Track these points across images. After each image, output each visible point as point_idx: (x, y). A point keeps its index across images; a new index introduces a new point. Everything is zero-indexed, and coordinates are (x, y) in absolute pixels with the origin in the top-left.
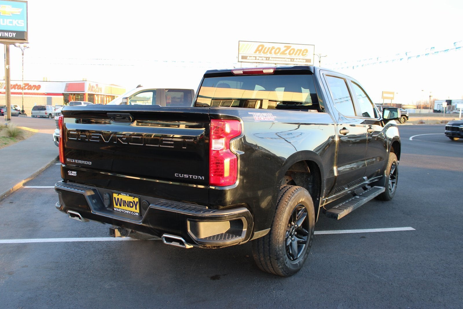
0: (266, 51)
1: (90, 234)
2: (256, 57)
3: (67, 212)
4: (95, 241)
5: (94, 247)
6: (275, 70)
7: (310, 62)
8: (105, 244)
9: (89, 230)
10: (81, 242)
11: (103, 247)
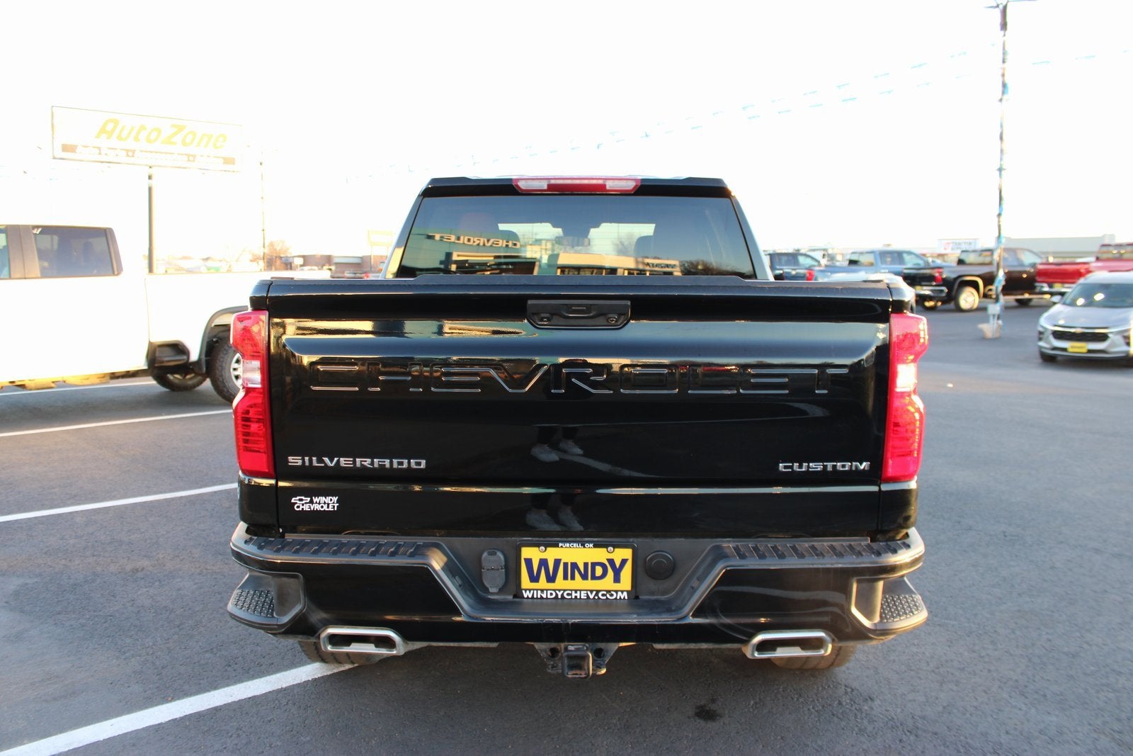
0: (124, 135)
1: (188, 682)
2: (99, 148)
3: (319, 635)
4: (240, 700)
5: (270, 721)
6: (640, 184)
7: (234, 163)
8: (284, 702)
9: (160, 668)
10: (204, 716)
11: (295, 713)
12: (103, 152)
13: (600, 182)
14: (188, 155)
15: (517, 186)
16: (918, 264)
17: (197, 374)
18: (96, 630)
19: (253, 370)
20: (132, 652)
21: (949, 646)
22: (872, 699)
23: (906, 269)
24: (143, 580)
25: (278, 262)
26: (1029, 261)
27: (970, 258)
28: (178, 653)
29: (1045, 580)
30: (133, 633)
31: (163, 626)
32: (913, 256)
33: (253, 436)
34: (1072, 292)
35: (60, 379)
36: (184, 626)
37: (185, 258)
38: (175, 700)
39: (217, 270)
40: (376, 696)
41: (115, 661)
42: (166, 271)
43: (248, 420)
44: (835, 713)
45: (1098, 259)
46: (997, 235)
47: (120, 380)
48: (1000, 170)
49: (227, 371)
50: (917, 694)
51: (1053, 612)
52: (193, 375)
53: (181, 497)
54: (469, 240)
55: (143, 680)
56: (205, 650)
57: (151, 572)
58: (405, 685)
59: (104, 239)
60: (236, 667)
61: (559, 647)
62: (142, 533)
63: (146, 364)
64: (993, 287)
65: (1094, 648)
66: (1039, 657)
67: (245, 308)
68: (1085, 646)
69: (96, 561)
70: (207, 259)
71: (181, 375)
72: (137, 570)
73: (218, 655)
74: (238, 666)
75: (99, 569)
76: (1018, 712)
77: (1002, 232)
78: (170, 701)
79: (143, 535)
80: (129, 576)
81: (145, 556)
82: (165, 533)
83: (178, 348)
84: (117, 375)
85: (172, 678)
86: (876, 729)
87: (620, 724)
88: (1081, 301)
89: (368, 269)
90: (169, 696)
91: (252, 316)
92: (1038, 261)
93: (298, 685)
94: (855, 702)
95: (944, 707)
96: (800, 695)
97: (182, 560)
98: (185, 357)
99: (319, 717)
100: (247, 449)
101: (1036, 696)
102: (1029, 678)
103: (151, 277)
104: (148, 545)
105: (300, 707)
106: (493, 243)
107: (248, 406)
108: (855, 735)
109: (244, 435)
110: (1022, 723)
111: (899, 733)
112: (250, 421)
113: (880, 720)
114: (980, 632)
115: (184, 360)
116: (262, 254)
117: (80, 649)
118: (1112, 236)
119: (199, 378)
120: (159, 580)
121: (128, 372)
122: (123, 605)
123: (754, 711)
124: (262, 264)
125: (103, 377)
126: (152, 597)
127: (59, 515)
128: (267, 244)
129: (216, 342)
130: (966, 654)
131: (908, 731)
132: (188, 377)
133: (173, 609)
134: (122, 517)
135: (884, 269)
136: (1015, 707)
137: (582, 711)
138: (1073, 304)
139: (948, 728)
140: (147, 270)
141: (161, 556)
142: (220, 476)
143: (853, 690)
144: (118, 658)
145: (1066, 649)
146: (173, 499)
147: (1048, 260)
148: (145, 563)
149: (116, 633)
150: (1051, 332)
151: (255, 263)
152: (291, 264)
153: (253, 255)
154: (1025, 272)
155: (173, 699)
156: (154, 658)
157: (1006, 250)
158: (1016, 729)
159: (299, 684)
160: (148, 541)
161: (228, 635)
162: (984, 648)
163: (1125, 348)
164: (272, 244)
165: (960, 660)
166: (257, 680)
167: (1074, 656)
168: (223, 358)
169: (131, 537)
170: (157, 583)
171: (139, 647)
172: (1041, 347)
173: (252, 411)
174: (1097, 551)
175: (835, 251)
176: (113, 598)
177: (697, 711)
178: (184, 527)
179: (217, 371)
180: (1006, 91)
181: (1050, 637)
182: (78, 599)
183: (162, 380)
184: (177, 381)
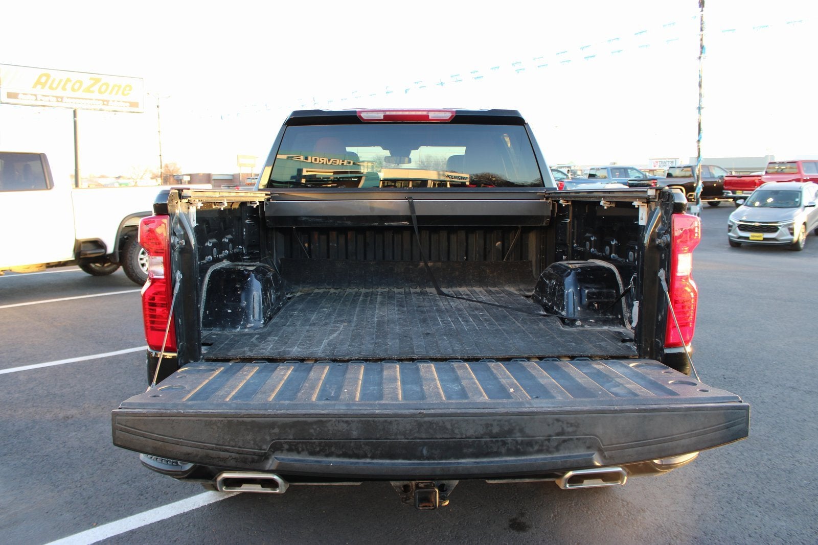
0: (54, 86)
1: (109, 510)
2: (36, 95)
3: (216, 479)
4: (151, 524)
5: (175, 541)
6: (455, 115)
7: (138, 107)
8: (186, 524)
9: (86, 498)
10: (122, 538)
11: (195, 533)
12: (39, 97)
13: (425, 113)
14: (104, 101)
15: (360, 116)
16: (639, 177)
17: (113, 263)
18: (35, 468)
19: (157, 264)
20: (64, 486)
21: (696, 466)
22: (644, 511)
23: (629, 180)
24: (73, 426)
25: (172, 179)
26: (718, 174)
27: (676, 172)
28: (101, 485)
29: (759, 412)
30: (64, 469)
31: (88, 463)
32: (635, 171)
33: (158, 318)
34: (751, 196)
35: (7, 268)
36: (105, 462)
37: (103, 177)
38: (99, 525)
39: (127, 185)
40: (259, 517)
41: (50, 493)
42: (89, 186)
43: (154, 305)
44: (617, 522)
45: (767, 173)
46: (697, 156)
47: (54, 268)
48: (699, 108)
49: (135, 261)
50: (677, 506)
51: (768, 437)
52: (109, 264)
53: (102, 358)
54: (316, 160)
55: (73, 509)
56: (122, 482)
57: (79, 419)
58: (281, 507)
59: (39, 162)
60: (147, 495)
61: (410, 484)
62: (71, 387)
63: (74, 256)
64: (694, 194)
65: (804, 465)
66: (764, 473)
67: (149, 213)
68: (797, 464)
69: (35, 410)
70: (119, 177)
71: (101, 264)
72: (68, 418)
73: (133, 486)
74: (149, 494)
75: (37, 417)
76: (756, 518)
77: (701, 153)
78: (95, 526)
79: (72, 388)
80: (61, 423)
81: (73, 406)
82: (89, 387)
83: (98, 244)
84: (51, 265)
85: (96, 506)
86: (650, 535)
87: (452, 536)
88: (757, 204)
89: (238, 184)
90: (94, 522)
91: (156, 220)
92: (725, 174)
93: (197, 510)
94: (631, 513)
95: (699, 516)
96: (588, 508)
97: (103, 409)
98: (103, 251)
99: (215, 536)
100: (153, 329)
101: (767, 505)
102: (759, 491)
103: (77, 190)
104: (77, 397)
105: (199, 528)
106: (333, 162)
107: (154, 294)
108: (634, 540)
109: (150, 317)
110: (760, 528)
111: (667, 537)
112: (156, 306)
113: (652, 527)
114: (717, 454)
115: (102, 252)
116: (160, 174)
117: (22, 484)
118: (772, 157)
119: (114, 266)
120: (85, 425)
121: (60, 262)
122: (57, 446)
123: (554, 522)
124: (160, 181)
125: (41, 267)
126: (80, 439)
127: (6, 375)
128: (163, 166)
129: (127, 238)
130: (709, 472)
131: (675, 536)
132: (106, 265)
133: (96, 449)
134: (56, 375)
135: (615, 180)
136: (753, 514)
137: (422, 525)
138: (752, 205)
139: (704, 532)
140: (74, 186)
141: (86, 406)
142: (131, 341)
143: (628, 504)
144: (52, 491)
145: (783, 467)
146: (95, 360)
147: (732, 174)
148: (73, 411)
149: (52, 469)
150: (737, 226)
151: (155, 180)
152: (181, 180)
153: (153, 174)
154: (715, 182)
155: (97, 525)
156: (82, 489)
157: (703, 166)
158: (756, 533)
159: (198, 508)
160: (77, 394)
161: (140, 469)
162: (722, 467)
163: (790, 237)
164: (167, 166)
165: (705, 477)
166: (165, 506)
167: (790, 473)
168: (132, 251)
169: (63, 391)
170: (84, 428)
171: (69, 481)
172: (730, 236)
173: (157, 298)
174: (793, 388)
175: (576, 168)
176: (48, 441)
177: (511, 523)
178: (104, 382)
179: (128, 261)
180: (703, 51)
181: (770, 457)
182: (20, 443)
183: (86, 267)
184: (97, 268)
